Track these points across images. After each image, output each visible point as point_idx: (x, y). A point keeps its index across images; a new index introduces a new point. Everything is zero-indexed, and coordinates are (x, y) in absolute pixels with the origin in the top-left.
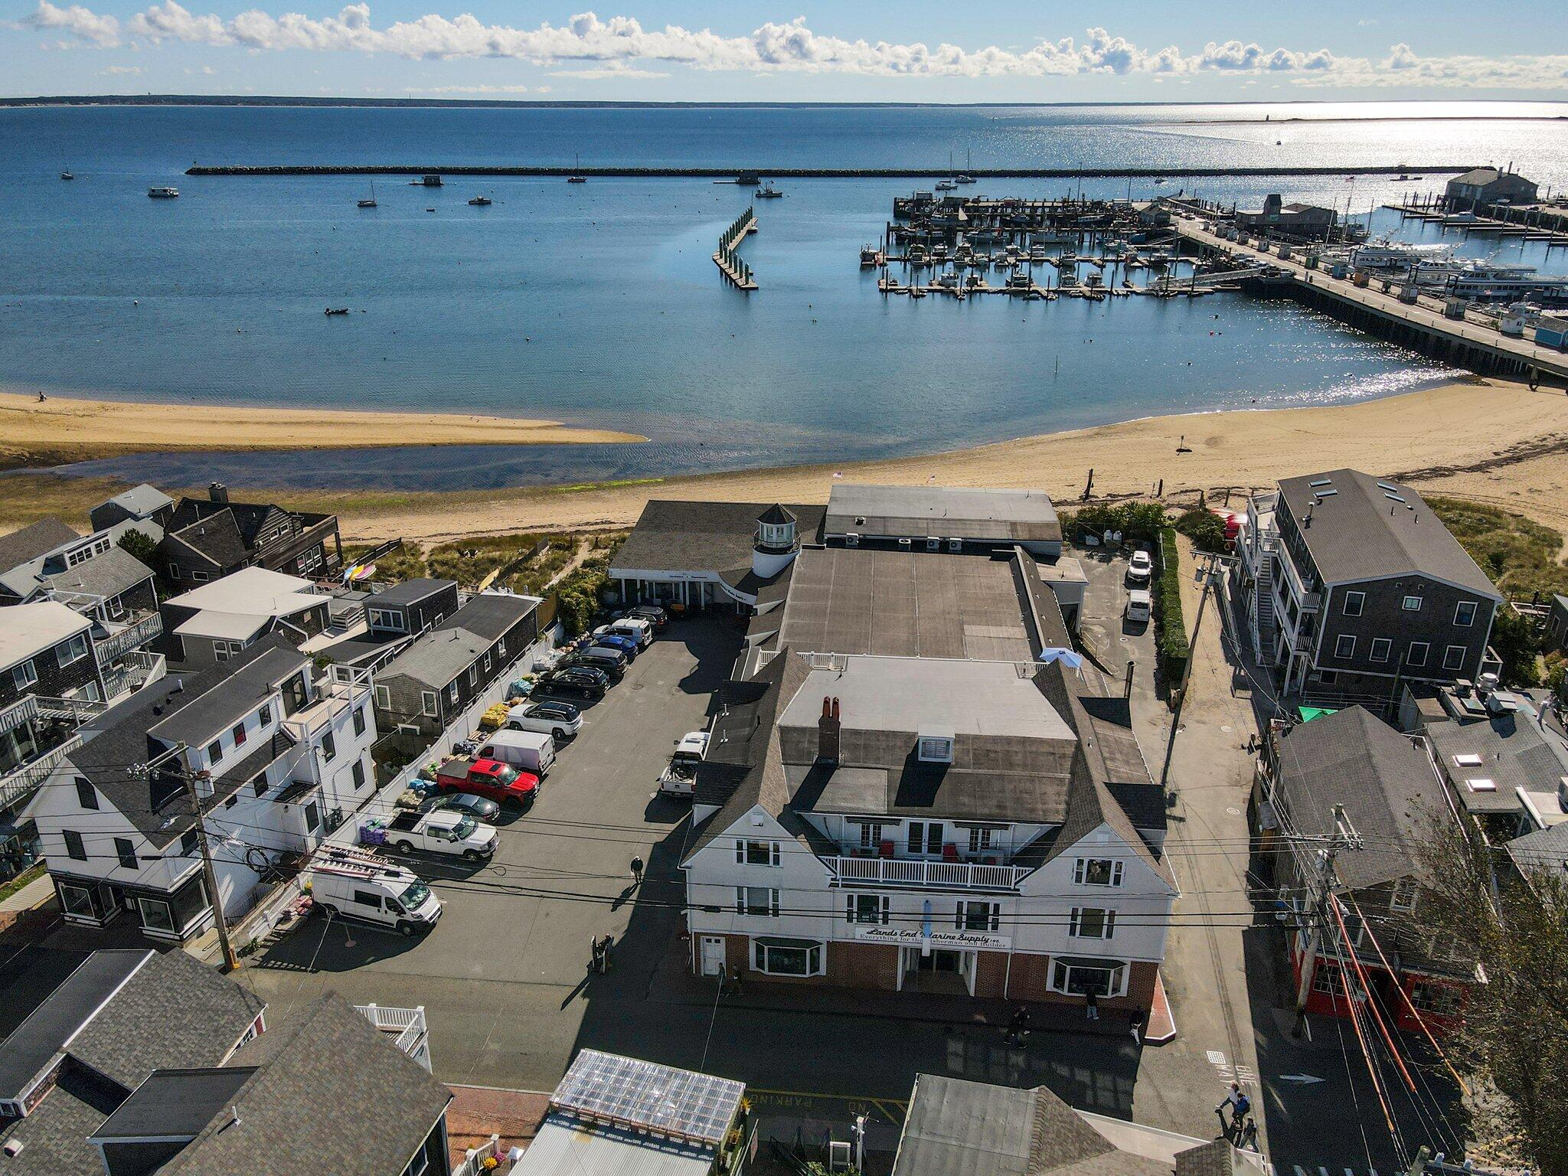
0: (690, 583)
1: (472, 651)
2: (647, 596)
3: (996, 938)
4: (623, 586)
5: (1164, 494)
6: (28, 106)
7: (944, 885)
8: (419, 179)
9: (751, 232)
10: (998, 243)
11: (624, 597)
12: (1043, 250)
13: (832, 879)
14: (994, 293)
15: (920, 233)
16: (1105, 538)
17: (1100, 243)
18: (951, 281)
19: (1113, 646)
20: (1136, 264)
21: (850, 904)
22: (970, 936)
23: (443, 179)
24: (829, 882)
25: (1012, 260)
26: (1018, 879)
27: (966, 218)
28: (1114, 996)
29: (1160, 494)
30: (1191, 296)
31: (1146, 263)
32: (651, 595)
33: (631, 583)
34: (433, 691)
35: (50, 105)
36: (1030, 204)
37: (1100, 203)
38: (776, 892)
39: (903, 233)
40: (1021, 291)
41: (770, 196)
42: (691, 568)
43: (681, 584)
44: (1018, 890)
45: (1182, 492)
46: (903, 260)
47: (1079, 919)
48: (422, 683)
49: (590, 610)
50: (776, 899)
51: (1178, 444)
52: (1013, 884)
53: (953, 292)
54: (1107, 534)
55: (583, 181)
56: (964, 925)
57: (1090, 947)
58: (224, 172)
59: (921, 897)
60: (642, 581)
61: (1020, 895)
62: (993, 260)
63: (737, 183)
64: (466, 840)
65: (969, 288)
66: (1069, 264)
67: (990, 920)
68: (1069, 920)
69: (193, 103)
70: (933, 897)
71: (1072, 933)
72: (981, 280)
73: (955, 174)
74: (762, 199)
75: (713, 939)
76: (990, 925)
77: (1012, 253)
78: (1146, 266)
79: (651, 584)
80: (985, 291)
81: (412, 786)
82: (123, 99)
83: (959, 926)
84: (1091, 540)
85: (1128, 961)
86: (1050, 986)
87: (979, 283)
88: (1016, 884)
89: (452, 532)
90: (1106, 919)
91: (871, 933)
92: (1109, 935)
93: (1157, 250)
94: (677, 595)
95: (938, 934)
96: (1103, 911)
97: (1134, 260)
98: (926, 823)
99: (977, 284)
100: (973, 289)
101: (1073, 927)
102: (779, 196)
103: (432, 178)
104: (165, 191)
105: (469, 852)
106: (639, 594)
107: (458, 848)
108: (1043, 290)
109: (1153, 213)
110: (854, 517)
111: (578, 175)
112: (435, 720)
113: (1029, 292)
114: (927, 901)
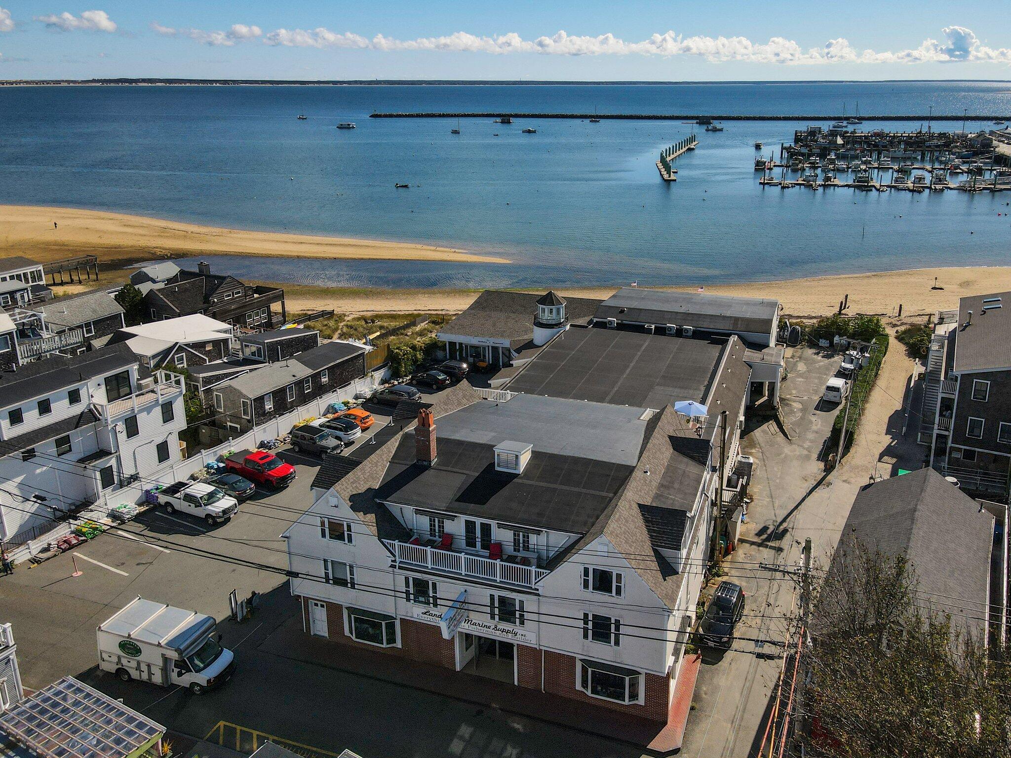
0: (493, 347)
1: (294, 376)
2: (464, 355)
3: (523, 633)
4: (447, 347)
5: (903, 315)
6: (310, 85)
7: (479, 578)
8: (499, 120)
9: (690, 150)
10: (856, 157)
11: (448, 355)
12: (889, 161)
13: (392, 561)
14: (841, 186)
15: (805, 150)
16: (835, 342)
17: (937, 158)
18: (811, 178)
19: (802, 418)
20: (959, 171)
21: (407, 585)
22: (503, 628)
23: (512, 120)
24: (390, 563)
25: (863, 167)
26: (538, 580)
27: (843, 143)
28: (631, 703)
29: (899, 315)
30: (993, 191)
31: (966, 170)
32: (467, 355)
33: (452, 344)
34: (248, 399)
35: (321, 85)
36: (893, 135)
37: (945, 134)
38: (351, 567)
39: (792, 150)
40: (863, 186)
41: (715, 130)
42: (493, 336)
43: (487, 348)
44: (538, 590)
45: (919, 315)
46: (786, 167)
47: (590, 623)
48: (241, 393)
49: (415, 361)
50: (352, 573)
51: (933, 283)
52: (533, 584)
53: (811, 185)
54: (836, 339)
55: (598, 121)
56: (497, 617)
57: (601, 652)
58: (391, 116)
59: (460, 587)
60: (461, 344)
61: (538, 595)
62: (850, 168)
63: (697, 123)
64: (207, 507)
65: (824, 183)
66: (906, 170)
67: (517, 616)
68: (581, 624)
69: (399, 84)
70: (472, 588)
71: (586, 636)
72: (835, 178)
73: (847, 119)
74: (710, 132)
75: (319, 603)
76: (517, 620)
77: (865, 163)
78: (966, 172)
79: (466, 346)
80: (835, 185)
81: (208, 467)
82: (361, 82)
83: (493, 618)
84: (823, 343)
85: (643, 671)
86: (578, 686)
87: (832, 180)
88: (535, 583)
89: (375, 310)
90: (613, 626)
91: (425, 613)
92: (617, 643)
93: (975, 162)
94: (484, 356)
95: (477, 622)
96: (610, 618)
97: (957, 167)
98: (478, 521)
99: (830, 181)
100: (827, 183)
101: (586, 630)
102: (721, 130)
103: (506, 119)
104: (349, 125)
105: (208, 516)
106: (458, 353)
107: (200, 512)
108: (877, 185)
109: (980, 139)
110: (619, 307)
111: (595, 118)
112: (249, 421)
113: (867, 186)
114: (466, 591)
